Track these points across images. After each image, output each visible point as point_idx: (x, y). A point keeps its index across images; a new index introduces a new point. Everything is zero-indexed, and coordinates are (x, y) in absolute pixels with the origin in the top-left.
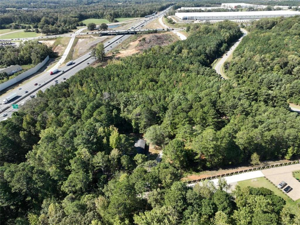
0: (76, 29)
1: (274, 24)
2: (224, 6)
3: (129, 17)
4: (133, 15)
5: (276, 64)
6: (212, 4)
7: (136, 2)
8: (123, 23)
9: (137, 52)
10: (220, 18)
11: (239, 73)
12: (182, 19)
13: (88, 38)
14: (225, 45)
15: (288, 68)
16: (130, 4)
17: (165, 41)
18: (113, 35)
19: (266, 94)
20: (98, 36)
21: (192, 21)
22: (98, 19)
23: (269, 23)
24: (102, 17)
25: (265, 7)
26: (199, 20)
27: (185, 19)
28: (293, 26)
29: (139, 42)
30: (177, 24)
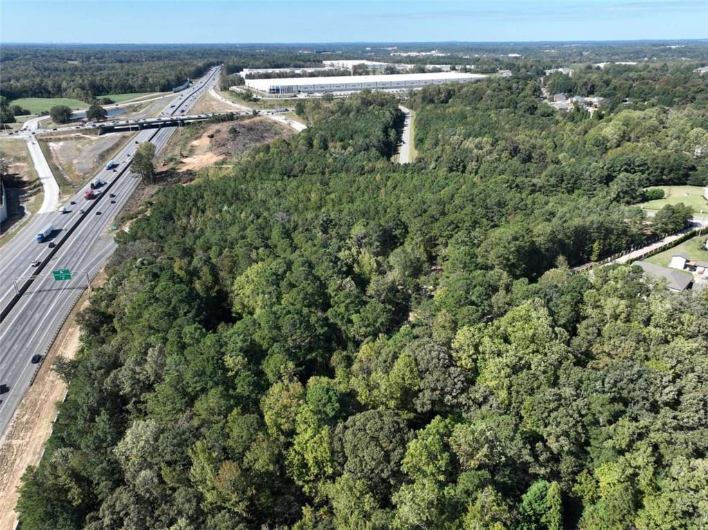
0: (13, 121)
1: (450, 94)
2: (332, 65)
3: (131, 92)
4: (141, 87)
5: (503, 151)
6: (305, 62)
7: (119, 59)
8: (128, 104)
9: (221, 158)
10: (344, 88)
11: (453, 171)
12: (268, 91)
13: (71, 139)
14: (392, 133)
15: (523, 155)
16: (101, 63)
17: (265, 135)
18: (133, 129)
19: (531, 183)
20: (96, 134)
21: (293, 95)
22: (48, 97)
23: (440, 93)
24: (57, 94)
25: (409, 67)
26: (304, 92)
27: (276, 91)
28: (484, 97)
29: (209, 139)
30: (265, 102)
